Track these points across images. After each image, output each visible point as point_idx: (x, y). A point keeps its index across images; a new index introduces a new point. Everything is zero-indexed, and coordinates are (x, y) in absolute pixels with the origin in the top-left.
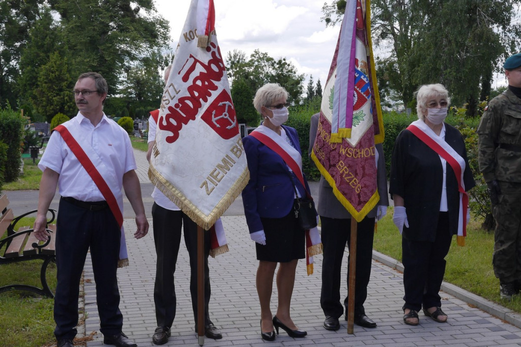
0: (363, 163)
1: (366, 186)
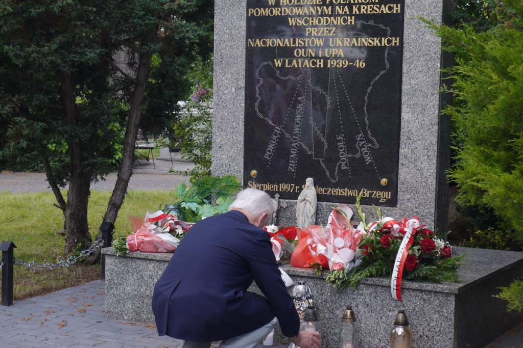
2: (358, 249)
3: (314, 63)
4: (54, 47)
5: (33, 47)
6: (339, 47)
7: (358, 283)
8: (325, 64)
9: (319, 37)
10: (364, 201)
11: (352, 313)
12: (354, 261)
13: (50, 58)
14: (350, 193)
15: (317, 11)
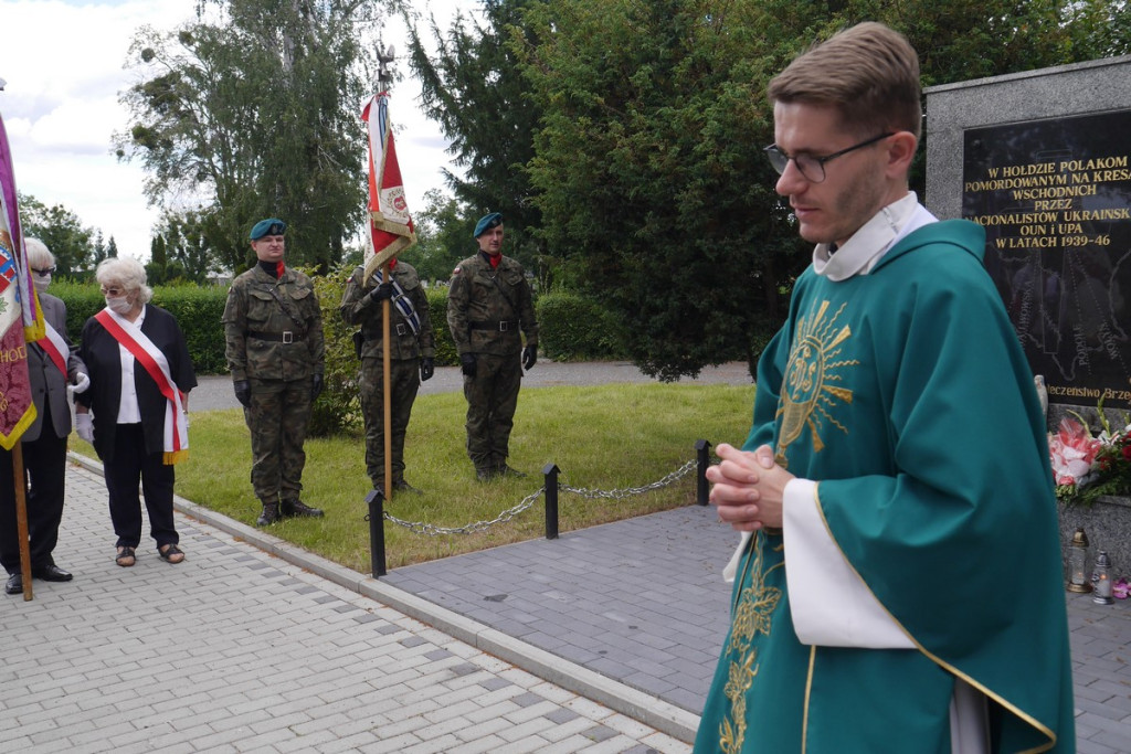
0: (8, 370)
1: (14, 401)
2: (1094, 462)
3: (1045, 242)
4: (748, 239)
5: (727, 239)
6: (1076, 223)
7: (1093, 501)
8: (1059, 242)
9: (1051, 212)
10: (1108, 403)
11: (1084, 537)
12: (1088, 475)
13: (744, 250)
14: (1090, 393)
15: (1049, 181)
